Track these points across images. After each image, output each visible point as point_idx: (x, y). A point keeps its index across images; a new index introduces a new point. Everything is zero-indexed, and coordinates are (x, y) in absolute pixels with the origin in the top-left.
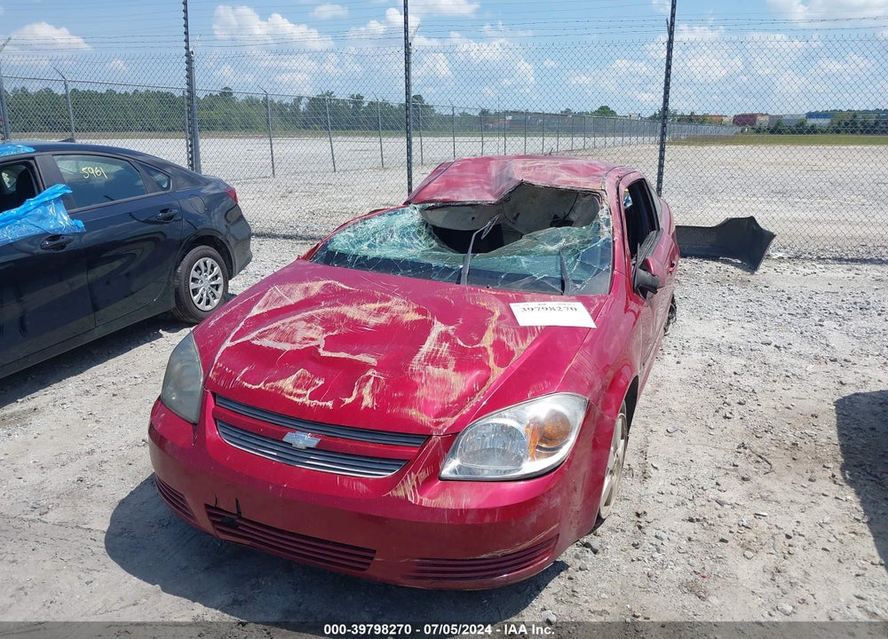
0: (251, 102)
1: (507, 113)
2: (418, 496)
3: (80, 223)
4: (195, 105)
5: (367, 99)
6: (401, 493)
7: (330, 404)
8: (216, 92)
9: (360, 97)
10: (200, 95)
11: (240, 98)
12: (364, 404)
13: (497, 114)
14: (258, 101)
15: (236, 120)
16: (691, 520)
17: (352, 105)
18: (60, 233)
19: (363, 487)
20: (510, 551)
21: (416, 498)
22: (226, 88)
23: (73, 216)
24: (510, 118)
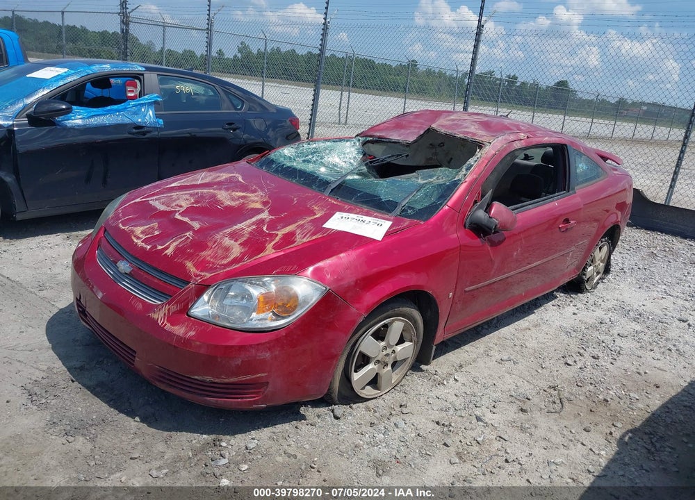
0: (429, 73)
1: (644, 103)
2: (165, 322)
3: (161, 121)
4: (324, 60)
5: (520, 80)
6: (155, 316)
7: (149, 247)
8: (405, 62)
9: (515, 78)
10: (328, 54)
11: (422, 68)
12: (166, 252)
13: (634, 104)
14: (434, 72)
15: (415, 87)
16: (438, 423)
17: (507, 83)
18: (144, 125)
19: (140, 306)
20: (216, 381)
21: (163, 323)
22: (413, 61)
23: (157, 116)
24: (645, 108)
